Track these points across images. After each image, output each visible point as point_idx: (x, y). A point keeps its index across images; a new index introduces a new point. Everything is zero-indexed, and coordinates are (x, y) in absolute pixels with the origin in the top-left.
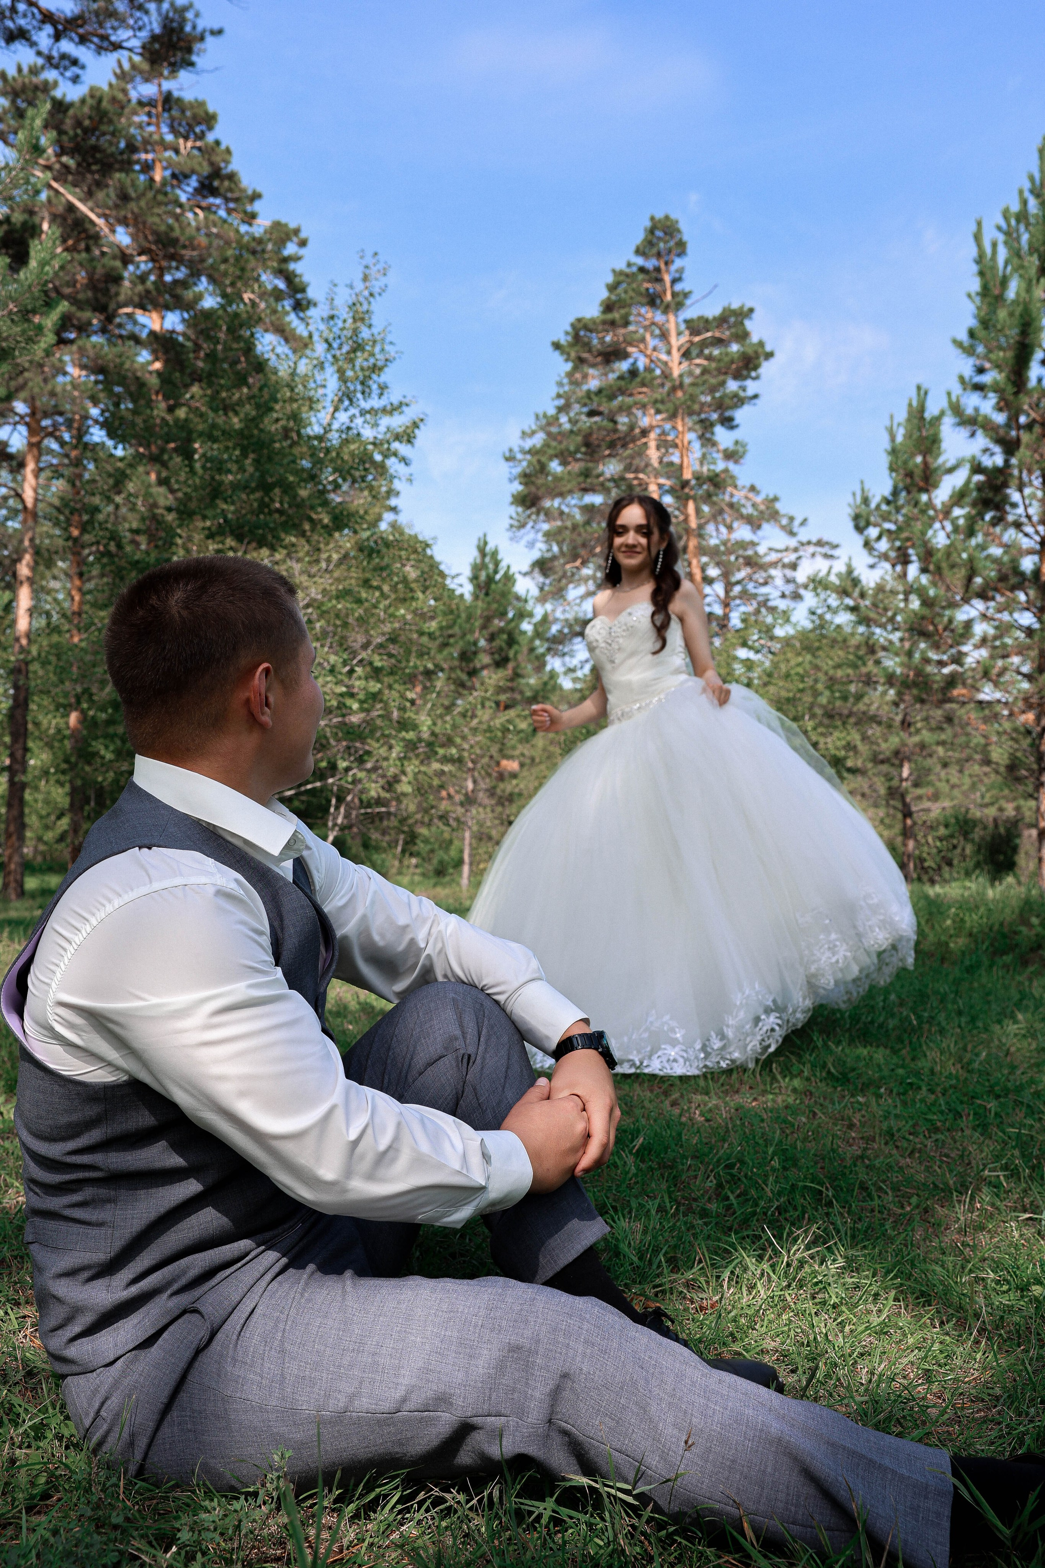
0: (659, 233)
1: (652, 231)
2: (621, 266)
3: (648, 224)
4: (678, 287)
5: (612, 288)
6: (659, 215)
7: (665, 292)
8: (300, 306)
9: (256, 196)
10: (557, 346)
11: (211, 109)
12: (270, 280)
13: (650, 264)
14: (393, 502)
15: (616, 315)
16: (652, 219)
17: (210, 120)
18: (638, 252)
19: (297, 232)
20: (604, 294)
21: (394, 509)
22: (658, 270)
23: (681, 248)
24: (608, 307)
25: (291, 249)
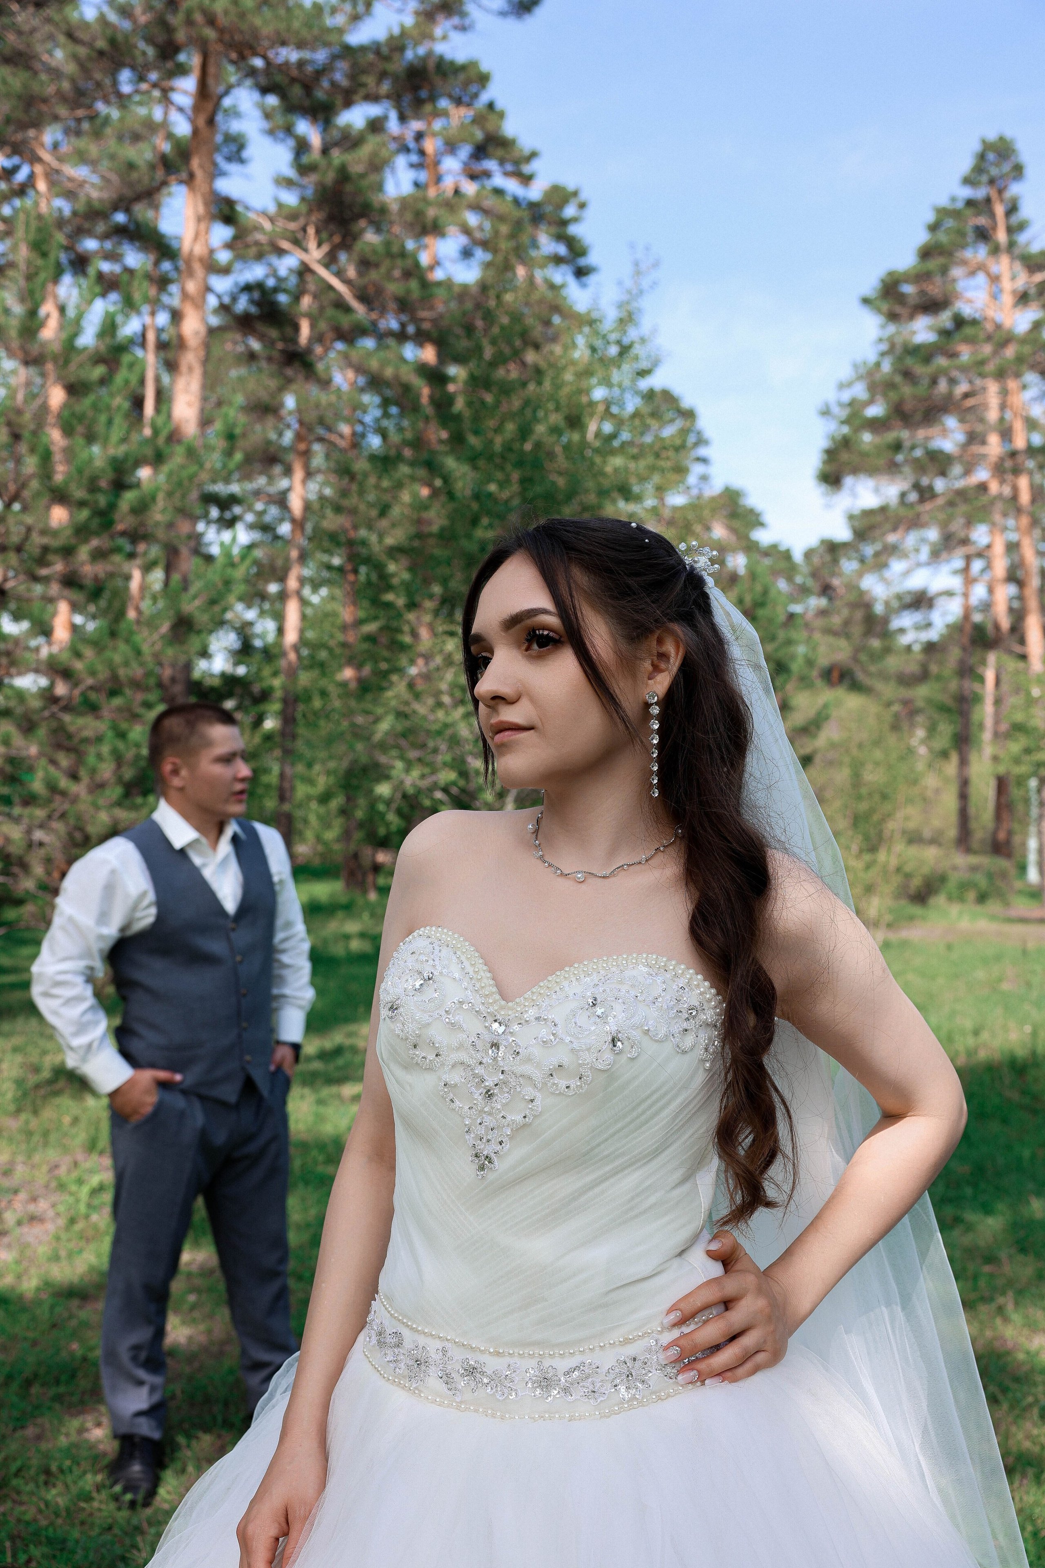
0: (991, 156)
1: (982, 157)
2: (943, 201)
3: (977, 147)
4: (1014, 220)
5: (933, 228)
6: (992, 136)
7: (994, 228)
8: (581, 273)
9: (533, 155)
10: (866, 301)
11: (484, 67)
12: (547, 245)
13: (979, 193)
14: (702, 451)
15: (933, 264)
16: (984, 142)
17: (483, 79)
18: (967, 181)
19: (575, 194)
20: (922, 237)
21: (704, 460)
22: (988, 201)
23: (1018, 171)
24: (926, 253)
25: (570, 211)
